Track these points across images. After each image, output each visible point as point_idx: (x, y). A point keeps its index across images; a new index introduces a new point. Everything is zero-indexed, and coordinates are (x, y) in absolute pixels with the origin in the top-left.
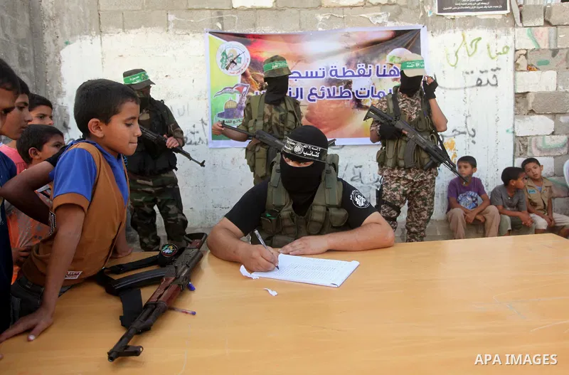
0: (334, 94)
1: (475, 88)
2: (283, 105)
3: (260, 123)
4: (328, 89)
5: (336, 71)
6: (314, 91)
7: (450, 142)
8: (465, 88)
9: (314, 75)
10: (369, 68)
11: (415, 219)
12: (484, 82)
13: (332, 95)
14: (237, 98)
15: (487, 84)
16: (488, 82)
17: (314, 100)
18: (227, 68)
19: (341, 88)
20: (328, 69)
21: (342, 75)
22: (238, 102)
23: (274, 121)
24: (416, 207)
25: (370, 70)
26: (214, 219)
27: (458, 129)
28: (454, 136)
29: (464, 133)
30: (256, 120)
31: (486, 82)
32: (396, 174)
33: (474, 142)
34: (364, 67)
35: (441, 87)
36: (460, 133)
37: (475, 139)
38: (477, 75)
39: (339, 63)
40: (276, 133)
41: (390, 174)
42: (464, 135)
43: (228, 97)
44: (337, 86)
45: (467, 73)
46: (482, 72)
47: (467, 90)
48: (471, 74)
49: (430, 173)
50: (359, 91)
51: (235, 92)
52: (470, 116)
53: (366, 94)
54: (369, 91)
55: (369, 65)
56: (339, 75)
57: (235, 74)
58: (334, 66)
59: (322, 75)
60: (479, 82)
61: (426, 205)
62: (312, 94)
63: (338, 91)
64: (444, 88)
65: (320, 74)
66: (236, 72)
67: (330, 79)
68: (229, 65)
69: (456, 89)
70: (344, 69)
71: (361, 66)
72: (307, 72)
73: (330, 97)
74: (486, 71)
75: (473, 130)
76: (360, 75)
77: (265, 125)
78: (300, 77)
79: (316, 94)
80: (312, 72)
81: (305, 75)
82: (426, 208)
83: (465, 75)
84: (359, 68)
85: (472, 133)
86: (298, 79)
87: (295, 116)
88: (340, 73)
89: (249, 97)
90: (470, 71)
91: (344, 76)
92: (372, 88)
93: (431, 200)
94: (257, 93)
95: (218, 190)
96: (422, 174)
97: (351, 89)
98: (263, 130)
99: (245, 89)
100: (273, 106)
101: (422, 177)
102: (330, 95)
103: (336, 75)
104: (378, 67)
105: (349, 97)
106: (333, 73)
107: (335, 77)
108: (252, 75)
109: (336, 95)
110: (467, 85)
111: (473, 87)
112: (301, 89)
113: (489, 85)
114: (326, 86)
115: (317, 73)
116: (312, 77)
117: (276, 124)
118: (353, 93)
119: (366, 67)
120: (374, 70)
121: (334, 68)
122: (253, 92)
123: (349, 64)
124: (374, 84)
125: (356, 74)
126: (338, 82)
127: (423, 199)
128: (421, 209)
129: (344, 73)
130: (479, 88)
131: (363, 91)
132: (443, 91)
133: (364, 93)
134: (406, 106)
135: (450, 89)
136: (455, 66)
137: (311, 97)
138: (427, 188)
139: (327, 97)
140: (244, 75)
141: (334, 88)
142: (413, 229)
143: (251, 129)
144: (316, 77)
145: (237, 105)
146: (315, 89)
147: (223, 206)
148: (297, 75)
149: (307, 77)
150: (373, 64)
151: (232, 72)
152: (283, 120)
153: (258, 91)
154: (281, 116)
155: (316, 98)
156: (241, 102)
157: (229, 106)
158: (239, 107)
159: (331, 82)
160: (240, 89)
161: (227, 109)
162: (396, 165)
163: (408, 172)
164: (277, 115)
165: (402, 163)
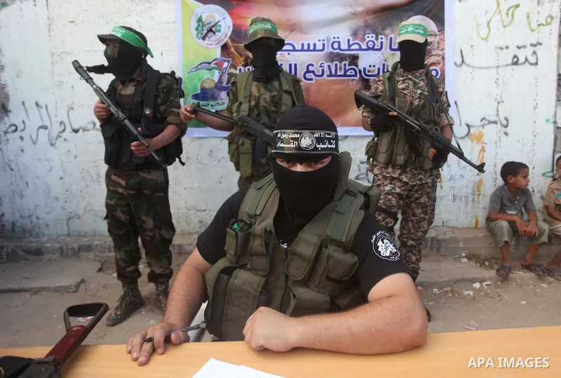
0: (336, 71)
1: (510, 68)
2: (276, 84)
3: (245, 107)
4: (329, 66)
5: (339, 43)
6: (311, 68)
7: (477, 133)
8: (498, 67)
9: (312, 48)
10: (380, 40)
11: (412, 231)
12: (522, 60)
13: (333, 73)
14: (216, 75)
15: (524, 63)
16: (526, 60)
17: (312, 79)
18: (204, 38)
19: (345, 65)
20: (328, 40)
21: (347, 48)
22: (216, 81)
23: (262, 103)
24: (414, 215)
25: (382, 43)
26: (188, 224)
27: (488, 118)
28: (483, 126)
29: (495, 122)
30: (241, 103)
31: (524, 60)
32: (389, 173)
33: (506, 134)
34: (373, 39)
35: (469, 66)
36: (490, 122)
37: (508, 130)
38: (513, 50)
39: (343, 34)
40: (265, 119)
41: (382, 172)
42: (494, 125)
43: (205, 74)
44: (341, 62)
45: (501, 49)
46: (519, 48)
47: (500, 70)
48: (505, 50)
49: (431, 176)
50: (368, 68)
51: (214, 68)
52: (503, 102)
53: (376, 73)
54: (379, 69)
55: (380, 37)
56: (342, 47)
57: (213, 46)
58: (336, 36)
59: (321, 48)
60: (516, 59)
61: (426, 214)
62: (308, 71)
63: (341, 69)
64: (473, 67)
65: (319, 47)
66: (214, 43)
67: (332, 53)
68: (206, 34)
69: (487, 68)
70: (349, 40)
71: (370, 37)
72: (303, 45)
73: (331, 75)
74: (524, 47)
75: (507, 120)
76: (368, 49)
77: (251, 109)
78: (294, 50)
79: (313, 72)
80: (309, 45)
81: (300, 48)
82: (427, 217)
83: (498, 50)
84: (367, 40)
85: (504, 122)
86: (291, 53)
87: (293, 99)
88: (344, 46)
89: (231, 75)
90: (504, 46)
91: (349, 49)
92: (384, 65)
93: (432, 207)
94: (240, 70)
95: (192, 188)
96: (420, 177)
97: (357, 66)
98: (249, 115)
99: (226, 65)
100: (262, 84)
101: (421, 179)
102: (331, 72)
103: (339, 48)
104: (391, 39)
105: (355, 75)
106: (336, 46)
107: (338, 51)
108: (234, 47)
109: (338, 73)
110: (500, 64)
111: (508, 65)
112: (296, 65)
113: (527, 63)
114: (326, 61)
115: (315, 45)
116: (309, 50)
117: (265, 107)
118: (360, 71)
119: (377, 39)
120: (386, 42)
121: (336, 40)
122: (235, 68)
123: (355, 34)
124: (385, 60)
125: (364, 46)
126: (341, 58)
127: (423, 206)
128: (421, 218)
129: (349, 46)
130: (514, 66)
131: (372, 68)
132: (470, 70)
133: (373, 71)
134: (408, 87)
135: (480, 68)
136: (486, 39)
137: (307, 76)
138: (428, 193)
139: (328, 76)
140: (225, 48)
141: (336, 65)
142: (410, 242)
143: (235, 115)
144: (314, 50)
145: (216, 84)
146: (313, 65)
147: (198, 209)
148: (291, 48)
149: (302, 50)
150: (384, 35)
151: (210, 43)
152: (276, 102)
153: (242, 68)
154: (273, 97)
155: (313, 77)
156: (220, 81)
157: (207, 86)
158: (218, 86)
159: (332, 57)
160: (219, 65)
161: (203, 89)
162: (390, 162)
163: (404, 172)
164: (267, 96)
165: (401, 159)
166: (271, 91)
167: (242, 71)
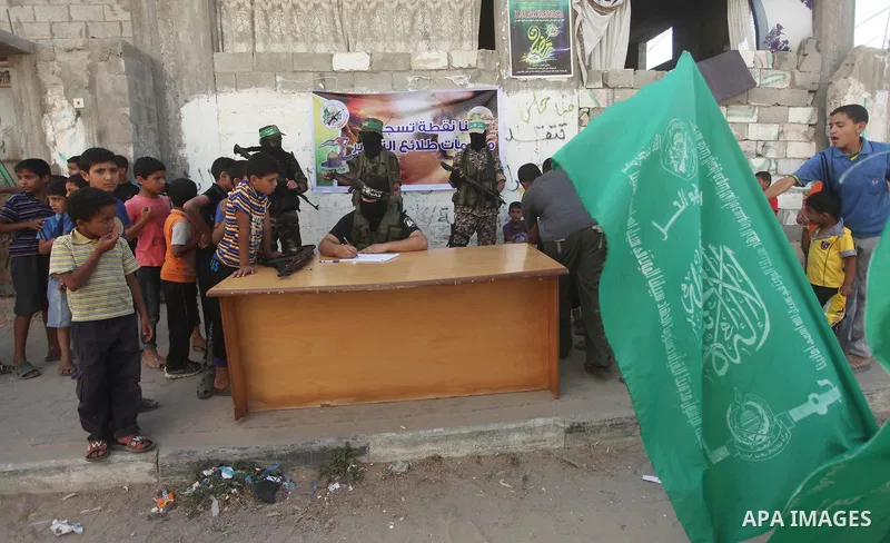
0: (422, 146)
1: (545, 141)
2: (377, 158)
4: (417, 142)
5: (424, 126)
6: (405, 144)
8: (537, 141)
9: (405, 130)
10: (452, 124)
12: (553, 136)
14: (338, 150)
15: (555, 138)
16: (557, 135)
17: (405, 152)
18: (329, 124)
19: (429, 141)
20: (417, 124)
22: (339, 153)
24: (483, 237)
25: (454, 125)
31: (555, 136)
32: (465, 211)
34: (448, 123)
35: (515, 140)
38: (547, 129)
39: (427, 119)
41: (462, 211)
43: (330, 149)
44: (425, 139)
45: (538, 128)
46: (551, 127)
47: (539, 142)
48: (541, 129)
49: (491, 211)
50: (444, 143)
51: (336, 144)
53: (451, 146)
54: (453, 143)
55: (452, 121)
56: (426, 129)
57: (336, 129)
58: (422, 121)
59: (412, 130)
60: (549, 135)
61: (489, 236)
62: (403, 146)
63: (425, 144)
64: (519, 141)
65: (410, 129)
66: (337, 127)
67: (419, 133)
68: (331, 121)
69: (529, 142)
70: (431, 124)
71: (446, 122)
72: (399, 127)
73: (419, 148)
74: (555, 126)
76: (445, 130)
78: (393, 131)
79: (406, 146)
80: (403, 127)
81: (397, 130)
83: (536, 129)
84: (444, 123)
86: (391, 133)
88: (428, 128)
90: (540, 126)
91: (431, 130)
92: (456, 140)
94: (355, 146)
96: (484, 212)
97: (437, 142)
99: (345, 142)
100: (368, 159)
101: (485, 214)
102: (419, 146)
103: (424, 129)
104: (460, 122)
105: (436, 148)
106: (422, 128)
107: (423, 131)
108: (351, 129)
109: (424, 147)
110: (538, 139)
111: (544, 139)
112: (394, 142)
113: (557, 138)
114: (415, 139)
115: (407, 128)
116: (403, 131)
118: (439, 145)
119: (450, 123)
120: (457, 125)
121: (422, 124)
122: (352, 144)
123: (435, 120)
124: (457, 137)
125: (441, 128)
126: (426, 137)
128: (487, 239)
129: (431, 128)
130: (549, 141)
131: (447, 143)
132: (517, 143)
133: (449, 145)
135: (524, 142)
136: (527, 121)
137: (403, 149)
138: (490, 223)
139: (417, 149)
140: (344, 130)
141: (422, 141)
144: (407, 131)
145: (338, 156)
146: (406, 142)
148: (390, 130)
149: (399, 131)
150: (456, 120)
151: (334, 127)
152: (375, 170)
155: (406, 150)
156: (341, 154)
157: (331, 156)
158: (341, 157)
159: (419, 136)
160: (340, 142)
161: (330, 160)
162: (466, 204)
163: (474, 209)
164: (370, 166)
165: (472, 202)
166: (372, 163)
167: (357, 148)
